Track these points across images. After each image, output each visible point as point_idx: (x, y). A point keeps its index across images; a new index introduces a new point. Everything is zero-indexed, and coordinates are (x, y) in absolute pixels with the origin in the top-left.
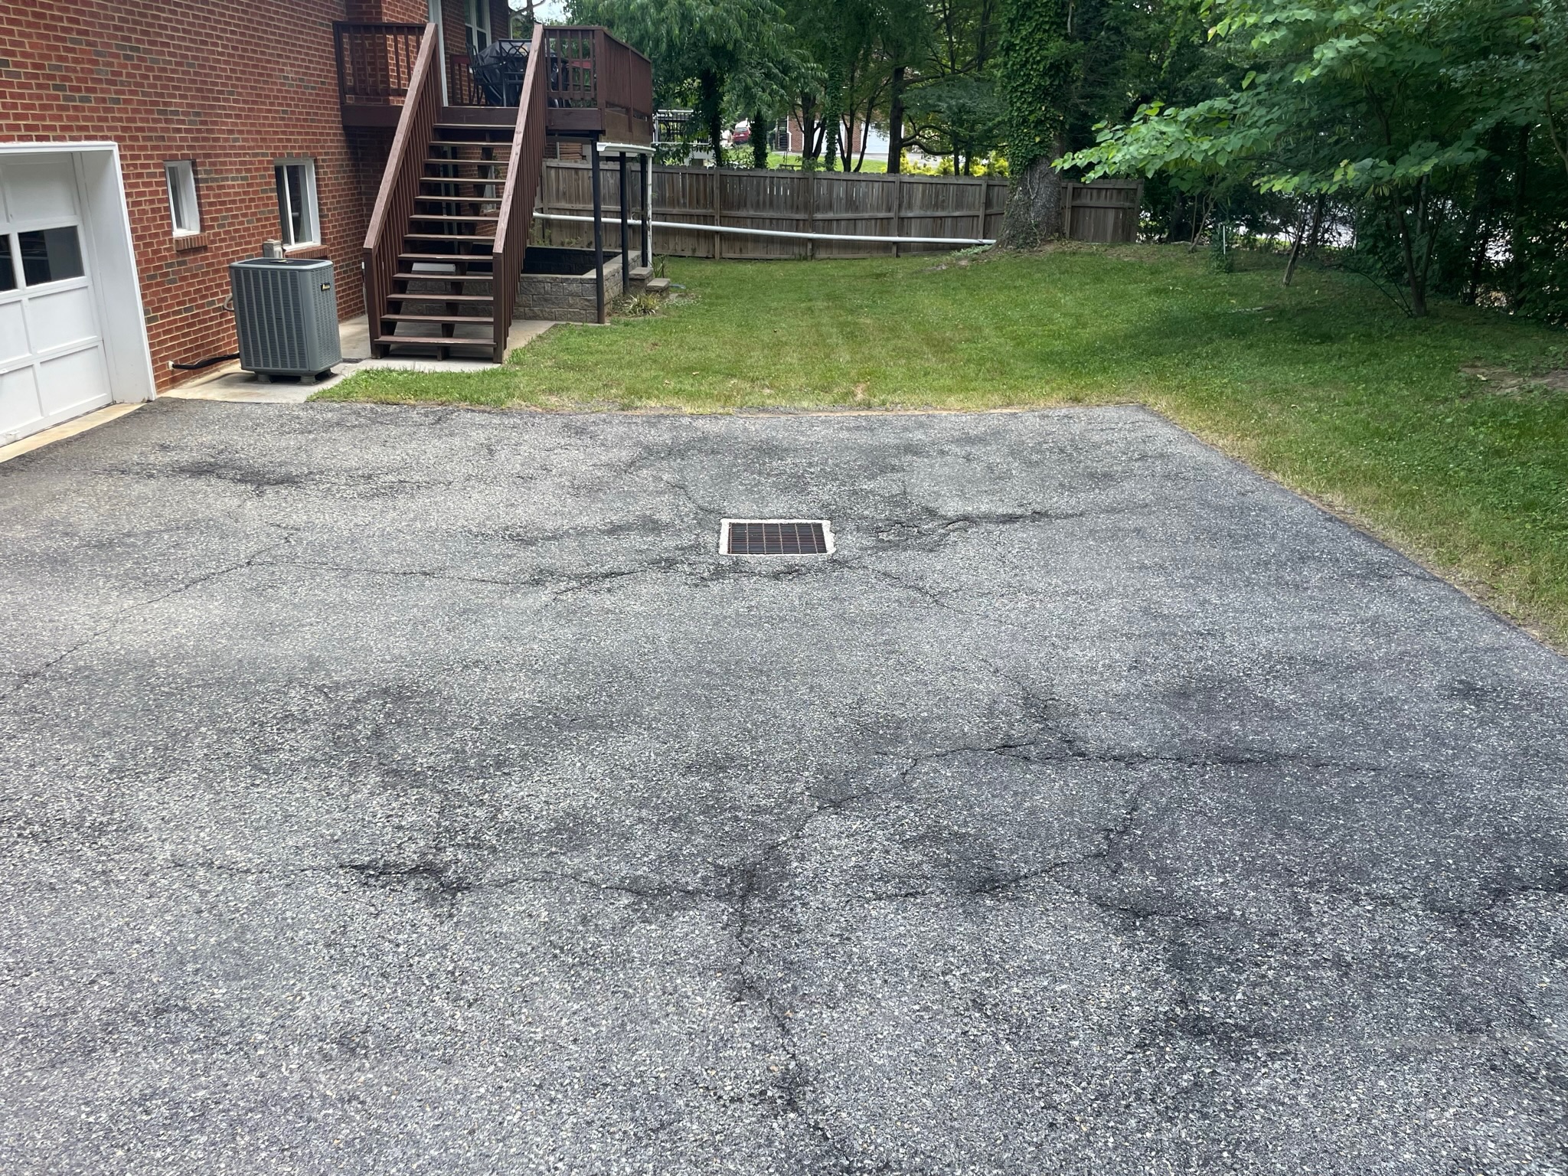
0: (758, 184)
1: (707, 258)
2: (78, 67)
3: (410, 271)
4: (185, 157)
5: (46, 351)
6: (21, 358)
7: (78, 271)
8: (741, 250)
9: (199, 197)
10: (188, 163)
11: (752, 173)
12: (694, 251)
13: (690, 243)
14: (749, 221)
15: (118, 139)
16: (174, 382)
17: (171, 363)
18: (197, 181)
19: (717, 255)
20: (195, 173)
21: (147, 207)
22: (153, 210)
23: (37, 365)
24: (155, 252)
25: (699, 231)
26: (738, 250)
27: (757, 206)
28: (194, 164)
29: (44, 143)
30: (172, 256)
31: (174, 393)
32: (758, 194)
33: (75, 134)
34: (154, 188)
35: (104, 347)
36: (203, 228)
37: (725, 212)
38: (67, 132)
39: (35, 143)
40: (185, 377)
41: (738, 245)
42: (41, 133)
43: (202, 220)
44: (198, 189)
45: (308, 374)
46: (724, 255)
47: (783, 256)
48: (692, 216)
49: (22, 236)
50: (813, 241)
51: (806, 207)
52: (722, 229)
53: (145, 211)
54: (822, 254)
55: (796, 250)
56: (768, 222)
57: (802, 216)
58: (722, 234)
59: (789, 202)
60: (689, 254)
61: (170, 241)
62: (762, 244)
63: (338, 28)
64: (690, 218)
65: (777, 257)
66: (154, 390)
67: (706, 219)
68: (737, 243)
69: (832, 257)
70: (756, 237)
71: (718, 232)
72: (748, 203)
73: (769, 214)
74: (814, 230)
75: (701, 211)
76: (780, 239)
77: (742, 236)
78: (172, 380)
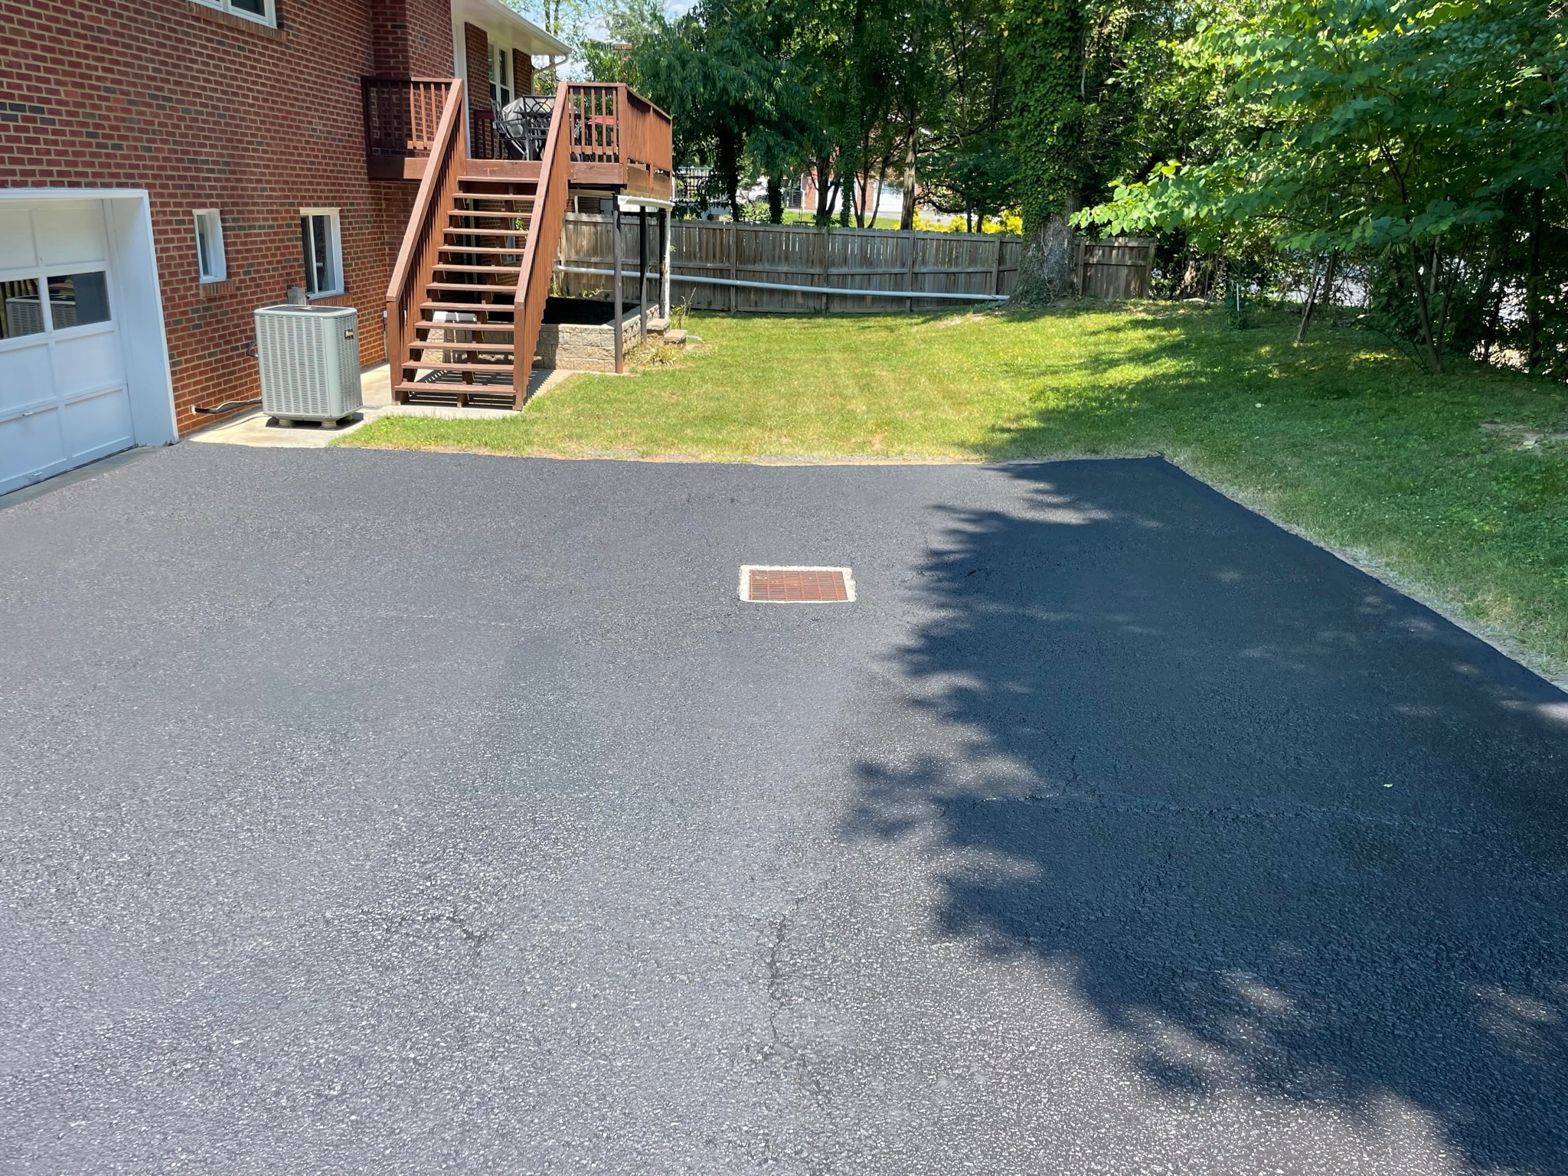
0: (774, 239)
1: (723, 310)
2: (112, 116)
3: (431, 320)
4: (214, 205)
5: (71, 393)
6: (46, 400)
7: (104, 316)
8: (756, 303)
9: (226, 244)
10: (216, 211)
11: (768, 229)
12: (710, 303)
13: (707, 293)
14: (764, 275)
15: (148, 186)
16: (196, 425)
17: (193, 407)
18: (224, 229)
19: (733, 309)
21: (176, 253)
22: (181, 257)
23: (62, 407)
24: (181, 298)
25: (714, 284)
27: (773, 260)
28: (222, 212)
29: (76, 189)
30: (198, 302)
31: (199, 438)
32: (774, 249)
33: (107, 180)
34: (182, 235)
35: (128, 391)
36: (229, 275)
37: (741, 267)
38: (99, 179)
40: (211, 422)
42: (73, 179)
43: (228, 267)
44: (225, 237)
46: (739, 309)
47: (798, 310)
48: (708, 269)
49: (51, 280)
50: (828, 295)
51: (821, 262)
52: (738, 282)
53: (172, 258)
54: (836, 308)
55: (811, 304)
56: (783, 276)
57: (817, 270)
58: (737, 287)
59: (805, 257)
60: (705, 306)
61: (197, 287)
62: (777, 298)
63: (366, 83)
64: (706, 272)
65: (793, 310)
66: (176, 433)
67: (722, 273)
68: (752, 297)
69: (846, 311)
70: (772, 291)
71: (733, 286)
72: (764, 258)
73: (785, 268)
74: (828, 285)
75: (718, 265)
76: (795, 292)
77: (757, 290)
78: (194, 424)
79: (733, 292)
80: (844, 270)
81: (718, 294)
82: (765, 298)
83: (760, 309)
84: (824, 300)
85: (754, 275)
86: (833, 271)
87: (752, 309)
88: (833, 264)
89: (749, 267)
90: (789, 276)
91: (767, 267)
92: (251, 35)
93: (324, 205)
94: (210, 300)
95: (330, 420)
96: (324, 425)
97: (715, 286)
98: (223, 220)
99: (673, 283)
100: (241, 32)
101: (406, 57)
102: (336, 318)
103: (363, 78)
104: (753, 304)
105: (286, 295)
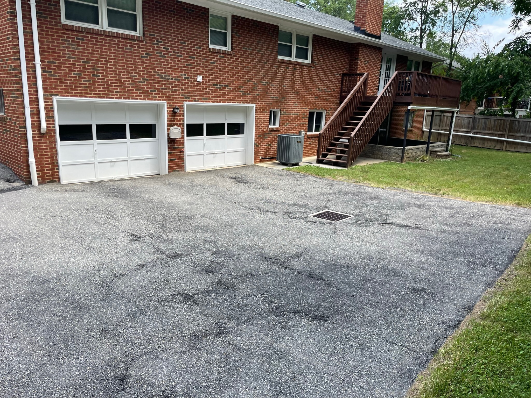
0: (527, 124)
1: (500, 150)
2: (248, 87)
3: (338, 141)
4: (278, 108)
5: (228, 150)
6: (223, 150)
7: (243, 133)
8: (515, 148)
9: (280, 118)
10: (279, 110)
11: (524, 120)
12: (495, 147)
13: (494, 144)
14: (520, 138)
15: (256, 103)
16: (261, 162)
17: (261, 157)
18: (280, 114)
19: (504, 149)
20: (280, 112)
21: (262, 120)
22: (264, 121)
23: (226, 153)
24: (262, 130)
25: (498, 140)
26: (513, 148)
27: (525, 132)
28: (280, 110)
29: (234, 104)
30: (267, 132)
31: (259, 164)
32: (526, 128)
33: (244, 102)
34: (265, 115)
35: (245, 151)
36: (280, 126)
37: (510, 134)
38: (241, 101)
39: (232, 104)
40: (264, 161)
41: (514, 146)
42: (234, 101)
43: (280, 124)
44: (280, 116)
45: (290, 164)
46: (507, 149)
48: (496, 134)
49: (228, 124)
52: (508, 140)
56: (528, 138)
58: (507, 142)
60: (492, 148)
61: (268, 128)
62: (524, 146)
63: (343, 75)
66: (253, 163)
70: (523, 144)
71: (505, 141)
72: (521, 131)
75: (501, 133)
77: (516, 143)
79: (505, 144)
81: (499, 144)
82: (519, 146)
83: (516, 150)
85: (516, 137)
87: (512, 150)
89: (514, 134)
91: (522, 134)
93: (319, 109)
100: (296, 65)
101: (357, 67)
102: (295, 137)
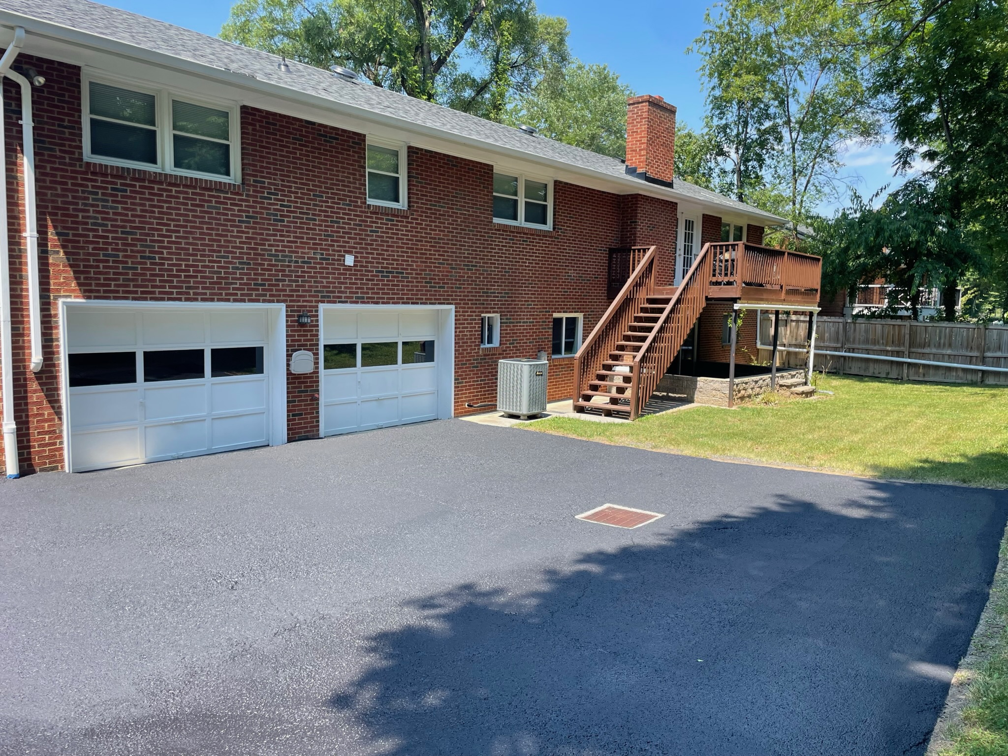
0: (940, 332)
1: (897, 379)
2: (440, 274)
3: (611, 370)
4: (496, 313)
5: (405, 392)
6: (394, 393)
7: (432, 360)
8: (924, 375)
9: (501, 330)
10: (498, 315)
11: (935, 325)
12: (888, 374)
13: (886, 367)
15: (456, 304)
16: (467, 413)
17: (467, 404)
18: (501, 323)
19: (905, 378)
21: (468, 333)
22: (471, 335)
23: (400, 398)
24: (467, 353)
28: (501, 316)
29: (415, 305)
30: (477, 356)
31: (464, 418)
32: (940, 338)
33: (433, 301)
34: (473, 325)
35: (436, 394)
36: (500, 345)
37: (913, 350)
38: (428, 300)
39: (410, 305)
40: (474, 411)
42: (414, 301)
43: (500, 341)
44: (501, 327)
47: (957, 381)
48: (888, 351)
49: (404, 343)
50: (983, 372)
51: (978, 348)
52: (909, 360)
53: (466, 335)
54: (990, 380)
55: (969, 377)
56: (946, 357)
57: (975, 354)
58: (909, 364)
59: (965, 344)
60: (884, 376)
61: (479, 349)
62: (941, 372)
63: (612, 251)
64: (886, 353)
65: (953, 381)
66: (453, 415)
67: (898, 354)
68: (921, 370)
69: (998, 383)
70: (937, 367)
71: (906, 363)
73: (949, 352)
74: (984, 364)
75: (895, 348)
76: (956, 369)
77: (924, 366)
78: (465, 412)
79: (905, 367)
80: (999, 354)
81: (894, 368)
82: (931, 371)
83: (926, 379)
84: (980, 375)
85: (923, 356)
86: (988, 354)
87: (920, 379)
88: (989, 350)
89: (920, 350)
90: (952, 357)
91: (934, 351)
92: (533, 235)
93: (575, 312)
94: (485, 355)
95: (524, 415)
96: (521, 418)
97: (892, 362)
98: (501, 319)
99: (815, 355)
100: (527, 234)
101: (635, 237)
102: (531, 365)
103: (610, 249)
104: (922, 375)
105: (537, 355)
